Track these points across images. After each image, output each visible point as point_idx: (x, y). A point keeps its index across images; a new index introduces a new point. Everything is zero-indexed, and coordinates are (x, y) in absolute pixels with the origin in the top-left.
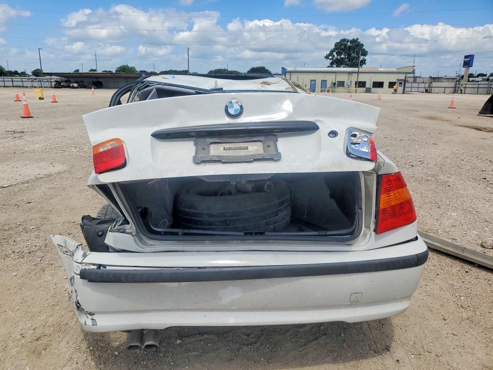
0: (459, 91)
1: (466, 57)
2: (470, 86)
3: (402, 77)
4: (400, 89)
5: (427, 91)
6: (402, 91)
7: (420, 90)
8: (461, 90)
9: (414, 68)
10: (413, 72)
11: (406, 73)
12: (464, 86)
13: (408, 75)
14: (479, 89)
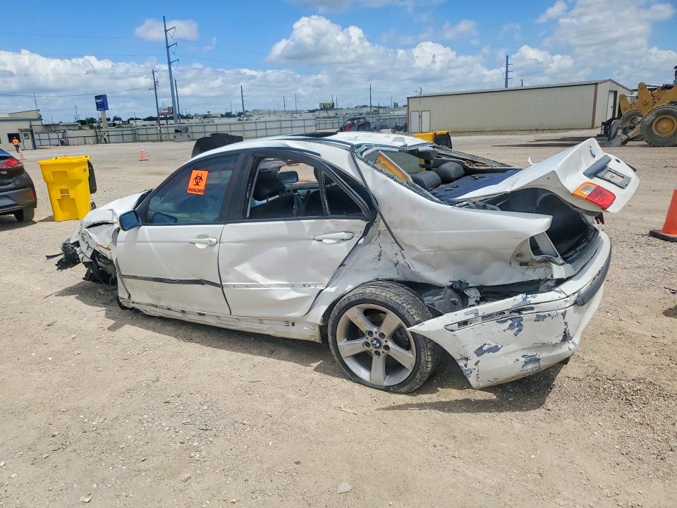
0: (103, 140)
1: (97, 97)
2: (113, 133)
3: (26, 125)
4: (28, 143)
5: (62, 144)
6: (31, 146)
7: (54, 142)
8: (105, 139)
9: (39, 113)
10: (40, 118)
11: (30, 120)
12: (107, 134)
13: (34, 123)
14: (124, 136)
